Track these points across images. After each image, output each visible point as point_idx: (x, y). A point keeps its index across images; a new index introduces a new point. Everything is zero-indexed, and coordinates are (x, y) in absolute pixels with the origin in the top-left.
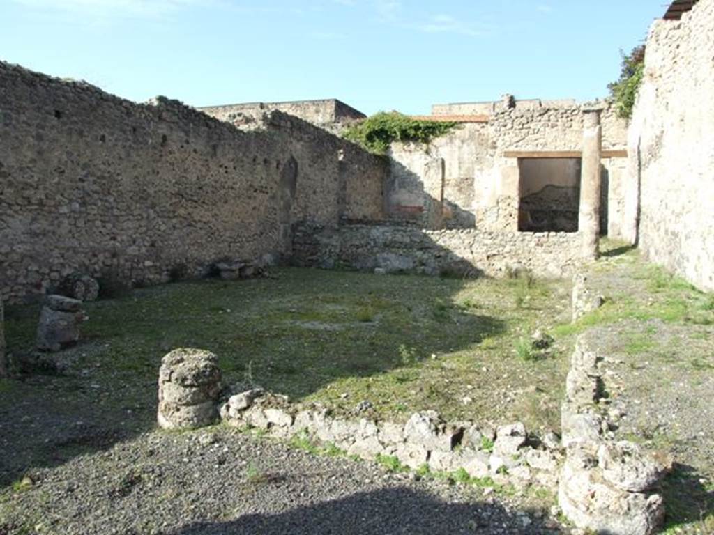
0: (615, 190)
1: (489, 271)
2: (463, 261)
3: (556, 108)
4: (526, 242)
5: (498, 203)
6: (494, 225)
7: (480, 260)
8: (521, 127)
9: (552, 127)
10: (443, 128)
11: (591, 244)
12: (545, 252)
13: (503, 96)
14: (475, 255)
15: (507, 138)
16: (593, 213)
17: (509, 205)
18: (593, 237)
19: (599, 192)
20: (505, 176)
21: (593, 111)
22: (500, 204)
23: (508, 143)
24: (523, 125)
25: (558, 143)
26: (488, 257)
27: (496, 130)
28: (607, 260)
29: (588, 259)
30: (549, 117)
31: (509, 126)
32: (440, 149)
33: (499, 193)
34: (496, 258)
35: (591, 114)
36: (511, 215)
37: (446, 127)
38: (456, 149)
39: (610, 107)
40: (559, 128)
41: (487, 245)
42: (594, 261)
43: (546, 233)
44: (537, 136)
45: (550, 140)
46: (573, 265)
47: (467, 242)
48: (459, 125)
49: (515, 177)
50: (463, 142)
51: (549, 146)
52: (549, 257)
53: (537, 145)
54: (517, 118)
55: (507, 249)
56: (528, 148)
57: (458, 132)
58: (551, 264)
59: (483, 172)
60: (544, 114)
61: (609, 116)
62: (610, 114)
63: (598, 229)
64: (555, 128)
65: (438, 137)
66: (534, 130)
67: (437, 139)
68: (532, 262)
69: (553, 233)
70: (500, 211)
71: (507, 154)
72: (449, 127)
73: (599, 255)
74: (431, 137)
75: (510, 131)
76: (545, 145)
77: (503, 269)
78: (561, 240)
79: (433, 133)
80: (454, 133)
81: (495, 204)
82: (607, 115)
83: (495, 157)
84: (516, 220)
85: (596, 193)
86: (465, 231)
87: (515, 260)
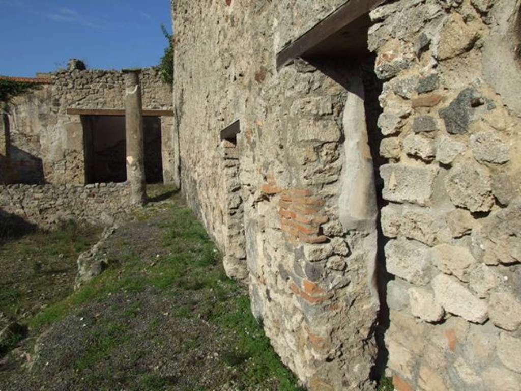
0: (166, 143)
1: (43, 225)
2: (13, 217)
3: (112, 72)
4: (77, 194)
5: (65, 156)
6: (63, 177)
7: (33, 215)
8: (81, 86)
9: (110, 88)
10: (20, 88)
11: (138, 192)
12: (96, 202)
13: (71, 60)
14: (26, 210)
15: (69, 96)
16: (137, 163)
17: (75, 158)
18: (139, 186)
19: (142, 145)
20: (70, 131)
21: (131, 71)
22: (67, 158)
23: (70, 102)
24: (83, 85)
25: (116, 102)
26: (41, 211)
27: (57, 89)
28: (152, 205)
29: (137, 205)
30: (107, 79)
31: (70, 86)
32: (19, 107)
33: (64, 147)
34: (50, 211)
35: (130, 74)
36: (78, 168)
37: (24, 87)
38: (36, 108)
39: (157, 74)
40: (116, 89)
41: (38, 199)
42: (142, 208)
43: (97, 184)
44: (98, 95)
45: (109, 99)
46: (124, 212)
47: (16, 197)
48: (37, 86)
49: (79, 132)
50: (42, 101)
51: (108, 105)
52: (100, 207)
53: (98, 104)
54: (77, 78)
55: (60, 201)
56: (88, 106)
57: (36, 92)
58: (103, 213)
59: (48, 127)
60: (102, 76)
61: (157, 82)
62: (157, 79)
63: (144, 179)
64: (112, 90)
65: (16, 96)
66: (94, 90)
67: (15, 97)
68: (85, 212)
69: (103, 184)
70: (67, 163)
71: (71, 112)
72: (27, 87)
73: (146, 200)
74: (9, 95)
75: (72, 91)
76: (104, 103)
77: (57, 221)
78: (112, 190)
79: (10, 92)
80: (32, 93)
81: (62, 157)
82: (155, 80)
83: (59, 114)
84: (83, 171)
85: (140, 145)
86: (14, 187)
87: (68, 212)
